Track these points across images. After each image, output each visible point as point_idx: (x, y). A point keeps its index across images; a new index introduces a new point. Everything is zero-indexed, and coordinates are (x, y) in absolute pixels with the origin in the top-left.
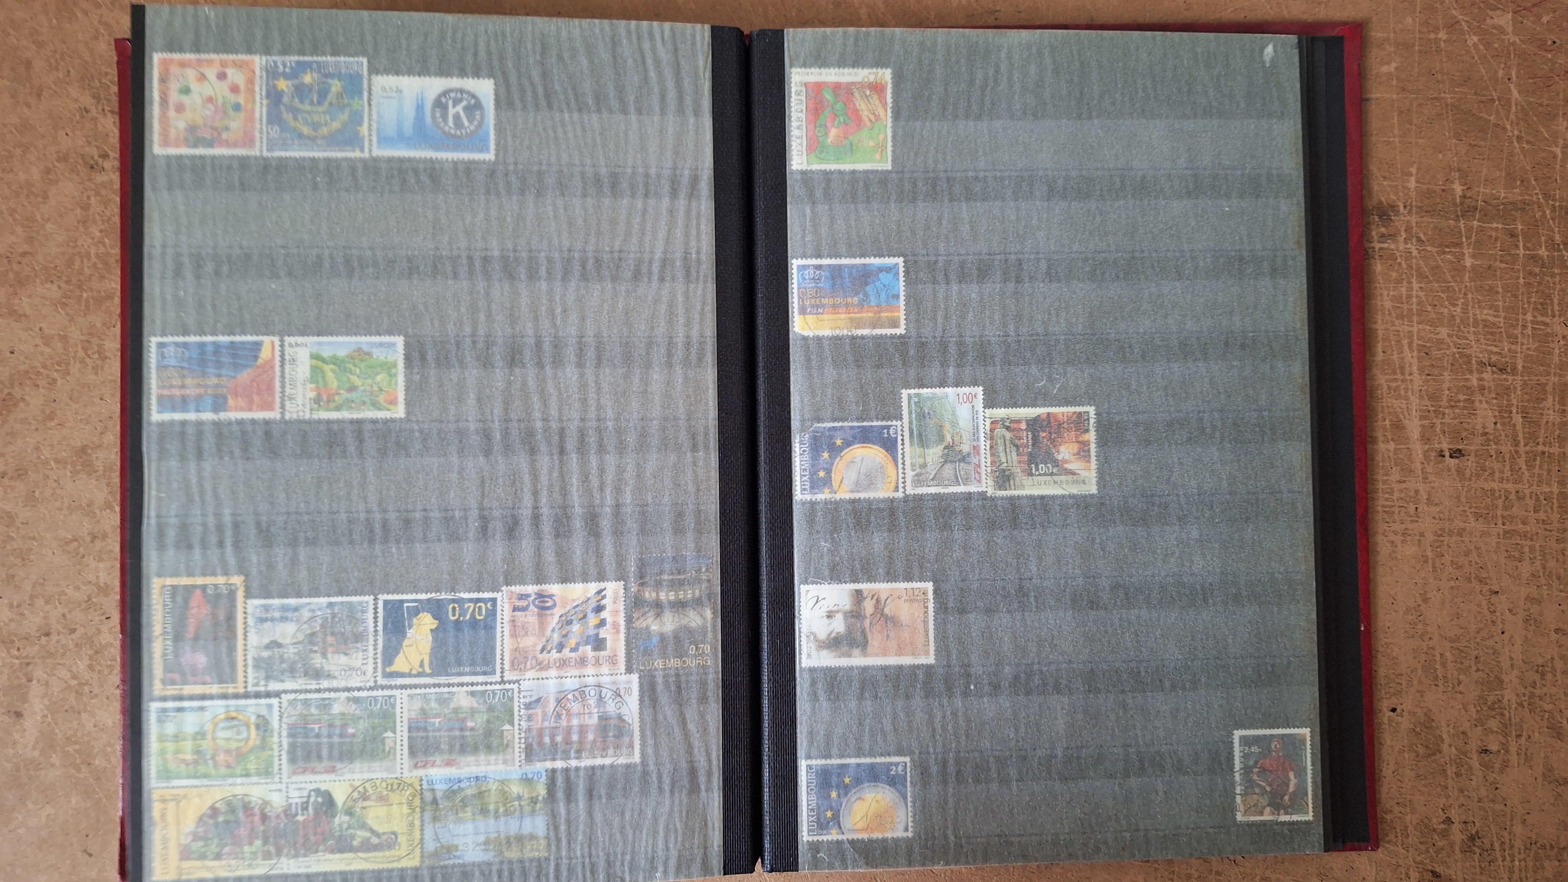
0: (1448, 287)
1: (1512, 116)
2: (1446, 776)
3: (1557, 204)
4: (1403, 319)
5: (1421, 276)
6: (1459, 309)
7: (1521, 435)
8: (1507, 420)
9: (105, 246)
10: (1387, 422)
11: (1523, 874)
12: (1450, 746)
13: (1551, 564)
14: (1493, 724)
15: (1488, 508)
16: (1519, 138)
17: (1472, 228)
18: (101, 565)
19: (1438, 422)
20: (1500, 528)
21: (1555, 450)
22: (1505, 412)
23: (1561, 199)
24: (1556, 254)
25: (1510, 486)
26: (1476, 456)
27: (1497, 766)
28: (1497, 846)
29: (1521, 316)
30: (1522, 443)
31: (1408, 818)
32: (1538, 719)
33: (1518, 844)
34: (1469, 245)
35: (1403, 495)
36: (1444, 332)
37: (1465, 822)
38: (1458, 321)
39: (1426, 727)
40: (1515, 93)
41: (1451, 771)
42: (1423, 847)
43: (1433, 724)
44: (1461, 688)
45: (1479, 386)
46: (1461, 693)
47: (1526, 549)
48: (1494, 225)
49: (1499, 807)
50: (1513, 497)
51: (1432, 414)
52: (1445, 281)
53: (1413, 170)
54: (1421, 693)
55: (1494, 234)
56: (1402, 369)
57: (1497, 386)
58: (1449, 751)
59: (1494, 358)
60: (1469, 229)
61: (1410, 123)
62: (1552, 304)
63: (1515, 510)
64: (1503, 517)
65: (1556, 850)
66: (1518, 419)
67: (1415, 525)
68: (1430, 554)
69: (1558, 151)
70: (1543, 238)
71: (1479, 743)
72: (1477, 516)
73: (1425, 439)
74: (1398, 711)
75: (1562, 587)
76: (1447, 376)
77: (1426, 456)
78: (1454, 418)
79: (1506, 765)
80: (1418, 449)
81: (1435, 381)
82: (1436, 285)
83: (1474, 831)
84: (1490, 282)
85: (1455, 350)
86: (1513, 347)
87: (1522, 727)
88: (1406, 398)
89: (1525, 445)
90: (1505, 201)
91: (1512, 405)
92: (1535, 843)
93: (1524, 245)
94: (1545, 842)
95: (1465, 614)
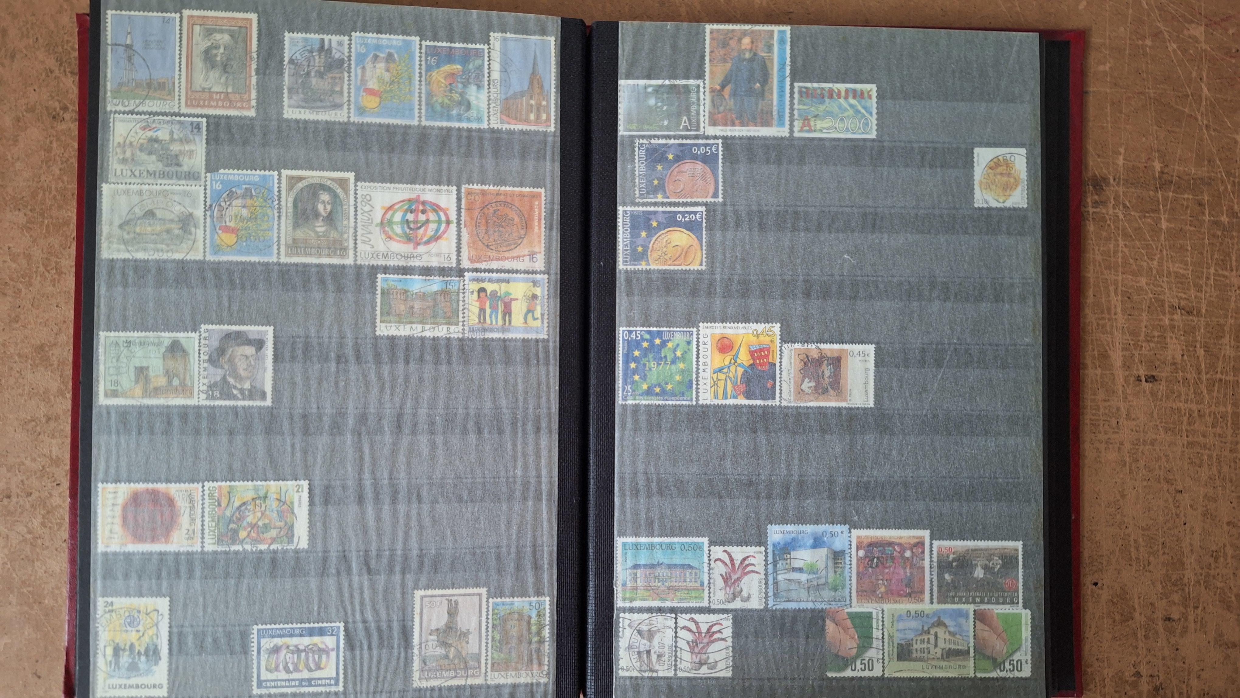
0: (1147, 245)
1: (1203, 109)
2: (1137, 639)
3: (1236, 181)
4: (1110, 269)
5: (1126, 235)
6: (1155, 263)
7: (1203, 365)
8: (1192, 353)
9: (63, 182)
10: (1096, 352)
12: (1141, 614)
13: (1225, 469)
14: (1176, 597)
15: (1175, 424)
16: (1207, 127)
17: (1168, 197)
18: (54, 441)
19: (1136, 353)
20: (1185, 440)
21: (1230, 378)
22: (1190, 347)
24: (1235, 220)
25: (1194, 407)
26: (1167, 381)
27: (1178, 631)
29: (1205, 270)
30: (1204, 372)
31: (1105, 672)
32: (1212, 594)
33: (1194, 694)
34: (1165, 212)
35: (1107, 411)
36: (1143, 281)
37: (1151, 676)
38: (1155, 272)
39: (1122, 599)
40: (1205, 90)
41: (1140, 634)
42: (1117, 695)
43: (1128, 596)
45: (1170, 325)
46: (1150, 572)
47: (1205, 457)
48: (1186, 196)
49: (1179, 664)
50: (1195, 415)
51: (1132, 347)
52: (1144, 240)
53: (1122, 150)
54: (1119, 571)
55: (1185, 203)
56: (1109, 310)
57: (1185, 325)
58: (1139, 618)
59: (1183, 303)
60: (1166, 199)
61: (1121, 112)
62: (1231, 261)
63: (1197, 426)
64: (1187, 431)
66: (1201, 352)
67: (1116, 436)
68: (1127, 459)
70: (1225, 208)
71: (1164, 613)
72: (1166, 430)
73: (1126, 366)
74: (1099, 585)
75: (1233, 488)
76: (1145, 317)
77: (1126, 381)
78: (1150, 350)
79: (1185, 630)
80: (1120, 374)
81: (1135, 320)
82: (1137, 243)
83: (1158, 683)
84: (1181, 242)
85: (1152, 296)
86: (1198, 294)
87: (1198, 600)
88: (1112, 333)
89: (1206, 374)
90: (1195, 176)
91: (1196, 341)
92: (1208, 694)
93: (1209, 213)
94: (1215, 693)
95: (1155, 508)
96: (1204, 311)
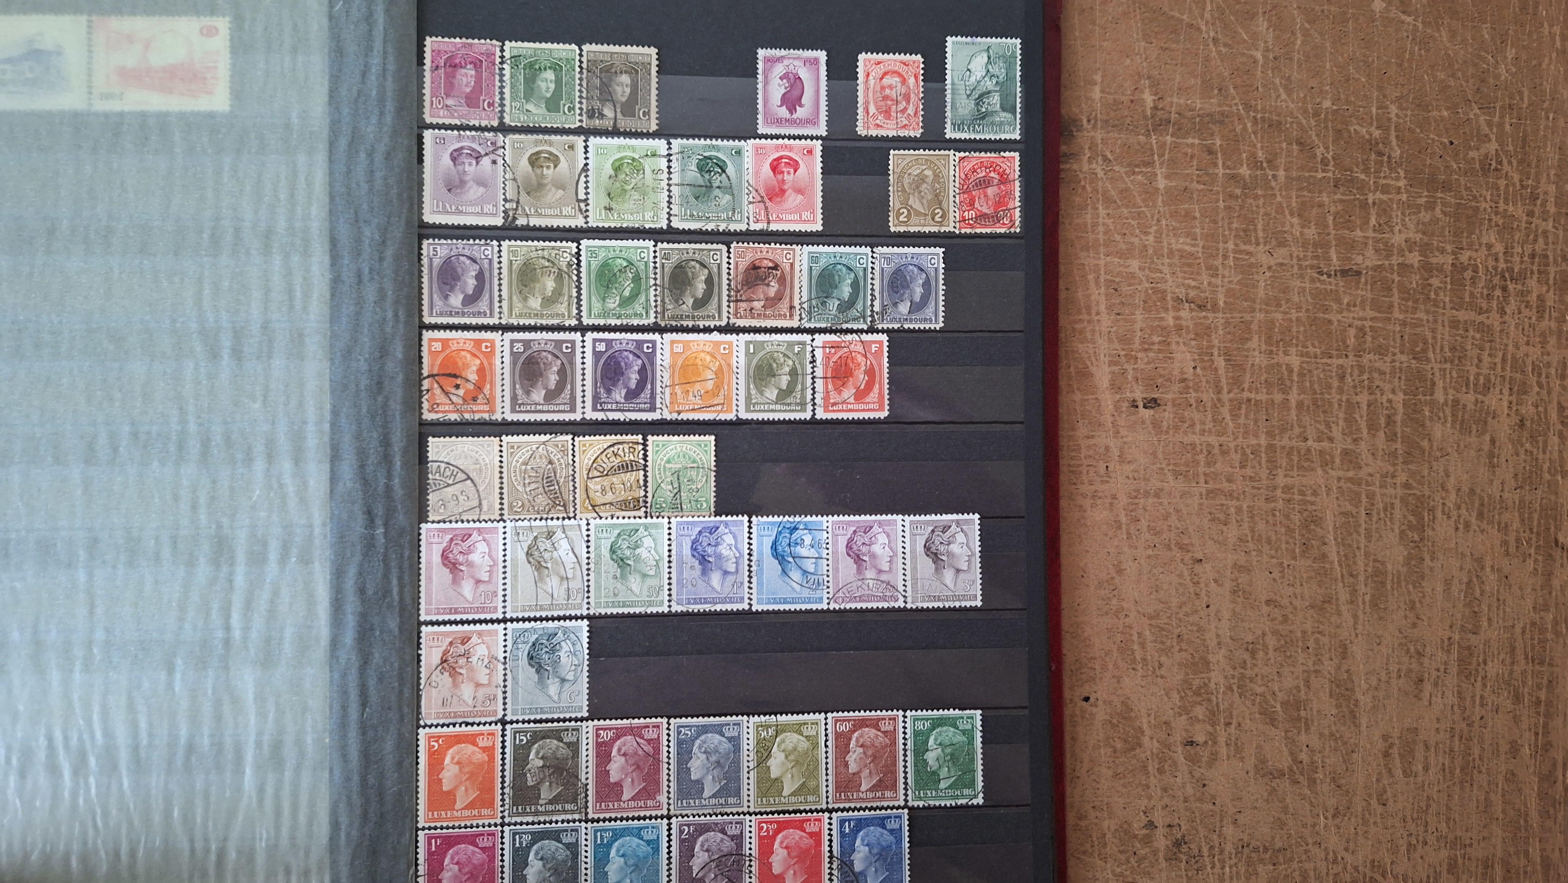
0: (1139, 214)
1: (1207, 16)
2: (1147, 774)
3: (1259, 116)
4: (1088, 250)
5: (1108, 201)
6: (1151, 238)
8: (1208, 364)
10: (1072, 370)
11: (1235, 881)
12: (1152, 738)
13: (1261, 526)
14: (1200, 711)
15: (1188, 465)
16: (1215, 40)
17: (1165, 144)
19: (1129, 367)
20: (1203, 488)
21: (1262, 397)
22: (1205, 354)
23: (1264, 110)
24: (1259, 172)
25: (1213, 440)
26: (1174, 405)
27: (1205, 759)
28: (1205, 851)
29: (1221, 245)
30: (1225, 390)
31: (1106, 824)
32: (1249, 703)
33: (1229, 848)
34: (1161, 164)
35: (1091, 452)
36: (1135, 265)
37: (1169, 826)
38: (1150, 252)
39: (1125, 718)
41: (1152, 767)
42: (1123, 857)
43: (1132, 714)
44: (1163, 672)
45: (1175, 326)
46: (1162, 677)
47: (1233, 510)
48: (1190, 141)
49: (1207, 806)
50: (1216, 451)
51: (1123, 359)
53: (1098, 78)
54: (1119, 679)
55: (1190, 151)
56: (1088, 309)
57: (1196, 324)
58: (1150, 744)
59: (1192, 294)
60: (1162, 146)
61: (1094, 23)
62: (1256, 230)
63: (1219, 467)
64: (1205, 474)
65: (1270, 852)
66: (1220, 362)
67: (1106, 487)
68: (1123, 519)
69: (1259, 55)
70: (1244, 155)
71: (1184, 734)
72: (1177, 474)
73: (1116, 387)
74: (1092, 700)
75: (1273, 552)
76: (1139, 315)
77: (1117, 408)
78: (1148, 363)
79: (1214, 758)
80: (1108, 399)
81: (1126, 321)
82: (1125, 211)
83: (1179, 836)
84: (1186, 206)
85: (1148, 285)
86: (1213, 280)
87: (1231, 713)
88: (1093, 341)
89: (1229, 392)
90: (1201, 112)
91: (1213, 347)
92: (1248, 845)
93: (1224, 163)
94: (1258, 843)
95: (1165, 587)
96: (1221, 303)
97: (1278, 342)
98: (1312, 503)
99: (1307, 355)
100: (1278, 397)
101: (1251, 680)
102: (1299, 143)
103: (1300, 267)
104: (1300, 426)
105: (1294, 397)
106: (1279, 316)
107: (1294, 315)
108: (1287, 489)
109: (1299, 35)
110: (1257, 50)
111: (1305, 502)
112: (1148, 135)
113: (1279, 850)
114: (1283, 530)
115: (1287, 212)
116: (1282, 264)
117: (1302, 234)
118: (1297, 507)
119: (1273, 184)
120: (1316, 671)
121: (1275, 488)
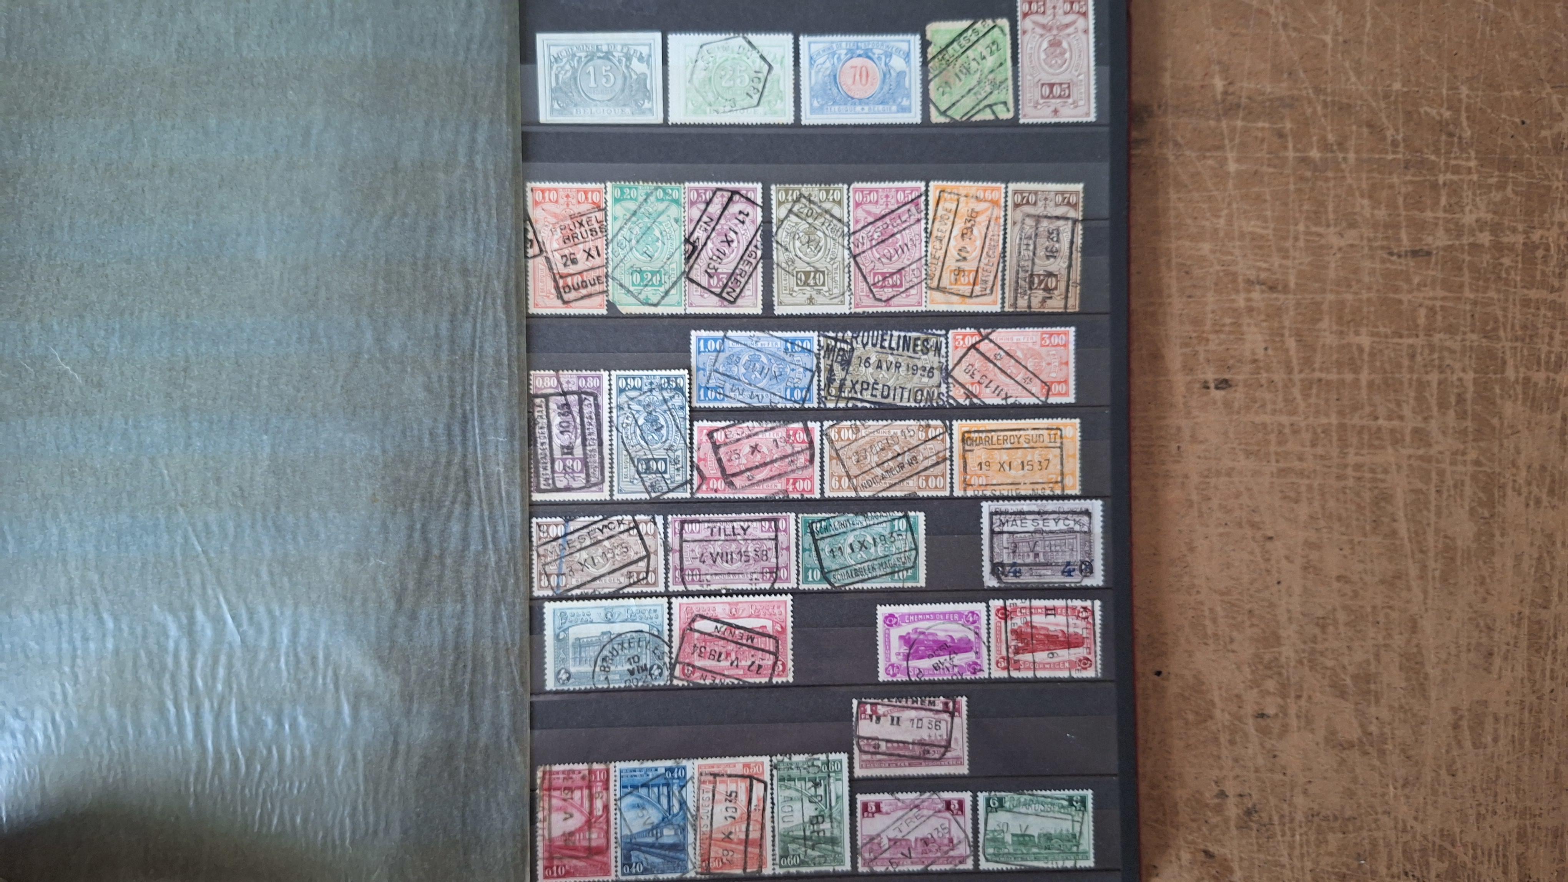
0: (1210, 197)
2: (1219, 745)
3: (1329, 99)
6: (1222, 221)
7: (1295, 361)
8: (1279, 345)
11: (1305, 848)
12: (1223, 710)
13: (1331, 504)
14: (1271, 685)
15: (1259, 445)
16: (1285, 25)
17: (1236, 128)
19: (1200, 349)
20: (1273, 467)
21: (1333, 376)
22: (1276, 335)
23: (1333, 93)
24: (1329, 155)
25: (1285, 419)
26: (1245, 386)
27: (1275, 731)
28: (1276, 819)
29: (1292, 228)
30: (1296, 370)
31: (1178, 793)
32: (1319, 676)
33: (1299, 817)
34: (1232, 148)
35: (1163, 433)
36: (1206, 247)
37: (1241, 796)
39: (1196, 691)
41: (1224, 738)
42: (1195, 825)
43: (1204, 688)
44: (1234, 646)
45: (1246, 307)
46: (1233, 651)
47: (1303, 489)
48: (1260, 124)
49: (1278, 777)
50: (1287, 430)
51: (1195, 341)
52: (1206, 190)
53: (1168, 64)
54: (1190, 654)
55: (1260, 135)
56: (1160, 292)
57: (1267, 306)
58: (1221, 716)
59: (1263, 275)
60: (1233, 130)
61: (1164, 10)
62: (1326, 212)
63: (1290, 446)
64: (1277, 453)
65: (1340, 821)
66: (1291, 343)
67: (1177, 466)
68: (1195, 497)
69: (1328, 39)
70: (1315, 138)
71: (1255, 707)
72: (1248, 454)
73: (1188, 368)
74: (1164, 674)
75: (1343, 529)
76: (1210, 297)
77: (1189, 389)
78: (1220, 344)
79: (1285, 730)
80: (1179, 380)
81: (1197, 303)
82: (1197, 195)
83: (1250, 806)
84: (1256, 189)
85: (1218, 268)
86: (1284, 262)
87: (1301, 686)
88: (1165, 324)
89: (1301, 371)
90: (1271, 96)
91: (1283, 328)
92: (1318, 814)
93: (1294, 147)
94: (1329, 813)
95: (1237, 564)
97: (1349, 322)
98: (1383, 481)
99: (1377, 334)
100: (1349, 377)
101: (1322, 654)
102: (1370, 125)
103: (1371, 248)
104: (1371, 405)
105: (1364, 377)
106: (1349, 297)
107: (1365, 295)
108: (1358, 467)
109: (1369, 18)
110: (1327, 33)
111: (1374, 480)
112: (1218, 119)
113: (1349, 819)
114: (1354, 507)
115: (1357, 194)
116: (1352, 246)
117: (1372, 215)
118: (1368, 485)
119: (1343, 166)
120: (1386, 645)
121: (1346, 466)
